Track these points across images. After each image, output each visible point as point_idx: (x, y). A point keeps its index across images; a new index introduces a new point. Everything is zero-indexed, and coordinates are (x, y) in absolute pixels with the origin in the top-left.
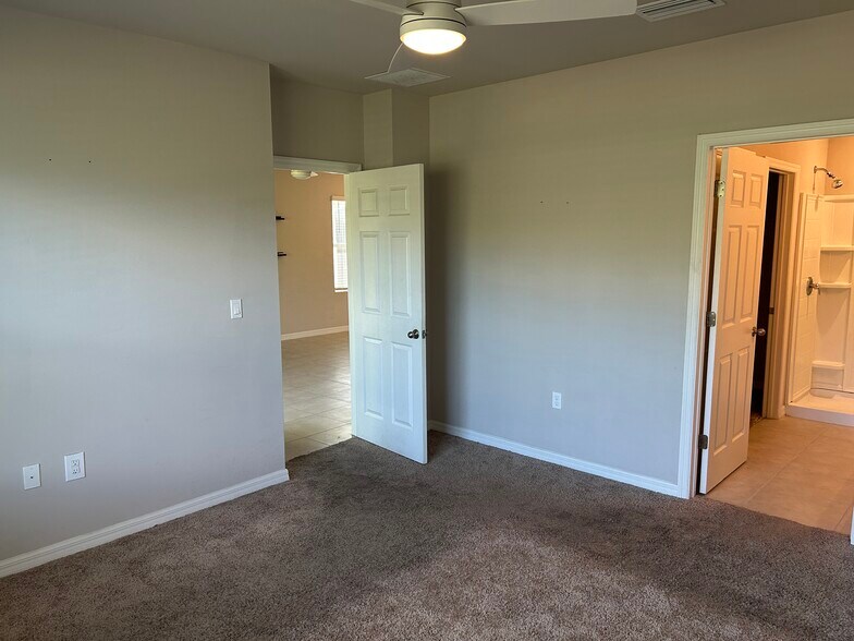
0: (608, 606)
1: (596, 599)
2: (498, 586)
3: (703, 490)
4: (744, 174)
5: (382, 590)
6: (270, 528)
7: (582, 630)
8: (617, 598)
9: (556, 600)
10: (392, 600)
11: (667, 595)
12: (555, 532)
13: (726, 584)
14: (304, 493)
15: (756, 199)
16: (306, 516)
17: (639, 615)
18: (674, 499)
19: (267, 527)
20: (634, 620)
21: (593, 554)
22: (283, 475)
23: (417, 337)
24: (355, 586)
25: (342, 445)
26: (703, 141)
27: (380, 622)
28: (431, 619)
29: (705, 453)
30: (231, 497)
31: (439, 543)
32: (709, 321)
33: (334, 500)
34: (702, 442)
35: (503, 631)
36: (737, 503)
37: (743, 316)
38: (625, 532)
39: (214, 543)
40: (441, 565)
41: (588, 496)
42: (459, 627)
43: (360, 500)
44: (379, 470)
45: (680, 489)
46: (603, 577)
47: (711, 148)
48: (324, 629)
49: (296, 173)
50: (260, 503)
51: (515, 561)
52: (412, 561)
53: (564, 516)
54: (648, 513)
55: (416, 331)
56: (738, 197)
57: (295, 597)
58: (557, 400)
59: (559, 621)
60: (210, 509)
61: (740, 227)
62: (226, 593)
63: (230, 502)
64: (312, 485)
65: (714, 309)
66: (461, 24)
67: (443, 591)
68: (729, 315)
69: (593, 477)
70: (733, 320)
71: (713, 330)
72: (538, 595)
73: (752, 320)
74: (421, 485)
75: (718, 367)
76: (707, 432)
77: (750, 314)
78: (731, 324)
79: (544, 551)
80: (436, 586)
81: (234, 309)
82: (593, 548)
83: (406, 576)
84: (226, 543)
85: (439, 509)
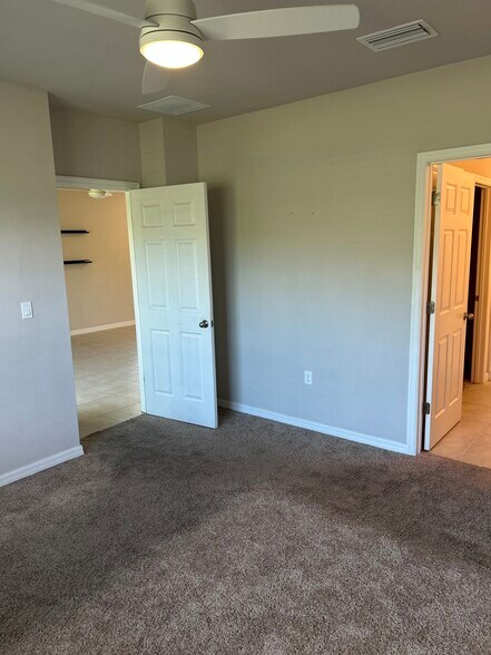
0: (349, 557)
1: (340, 552)
2: (257, 545)
3: (427, 447)
4: (456, 186)
5: (155, 554)
6: (62, 500)
7: (327, 583)
8: (358, 550)
9: (305, 555)
10: (164, 564)
11: (399, 544)
12: (306, 491)
13: (447, 530)
14: (96, 467)
15: (465, 207)
16: (95, 487)
17: (376, 565)
18: (403, 456)
19: (61, 499)
20: (372, 571)
21: (338, 510)
22: (78, 451)
23: (206, 326)
24: (132, 552)
25: (132, 421)
26: (422, 157)
27: (150, 586)
28: (196, 581)
29: (428, 417)
30: (31, 473)
31: (208, 507)
32: (429, 309)
33: (121, 471)
34: (425, 408)
35: (258, 589)
36: (454, 457)
37: (456, 304)
38: (364, 488)
39: (8, 517)
40: (209, 527)
41: (334, 456)
42: (221, 587)
43: (145, 470)
44: (162, 442)
45: (409, 448)
46: (347, 531)
47: (429, 164)
48: (100, 597)
49: (93, 193)
50: (55, 477)
51: (272, 519)
52: (183, 525)
53: (316, 474)
54: (383, 470)
55: (205, 321)
56: (451, 206)
57: (78, 565)
58: (308, 377)
59: (307, 575)
60: (11, 484)
61: (453, 231)
62: (15, 565)
63: (30, 478)
64: (103, 458)
65: (433, 299)
66: (198, 37)
67: (209, 552)
68: (445, 304)
69: (338, 440)
70: (448, 308)
71: (433, 316)
72: (290, 551)
73: (464, 307)
74: (197, 454)
75: (438, 347)
76: (429, 400)
77: (462, 302)
78: (447, 311)
79: (297, 509)
80: (203, 548)
81: (25, 310)
82: (338, 505)
83: (178, 539)
84: (22, 516)
85: (210, 475)
